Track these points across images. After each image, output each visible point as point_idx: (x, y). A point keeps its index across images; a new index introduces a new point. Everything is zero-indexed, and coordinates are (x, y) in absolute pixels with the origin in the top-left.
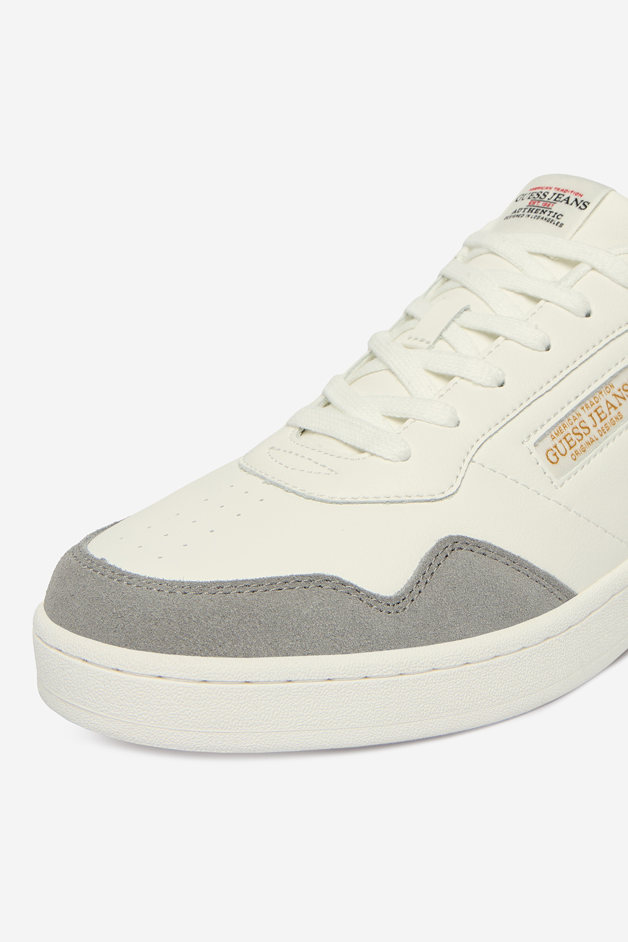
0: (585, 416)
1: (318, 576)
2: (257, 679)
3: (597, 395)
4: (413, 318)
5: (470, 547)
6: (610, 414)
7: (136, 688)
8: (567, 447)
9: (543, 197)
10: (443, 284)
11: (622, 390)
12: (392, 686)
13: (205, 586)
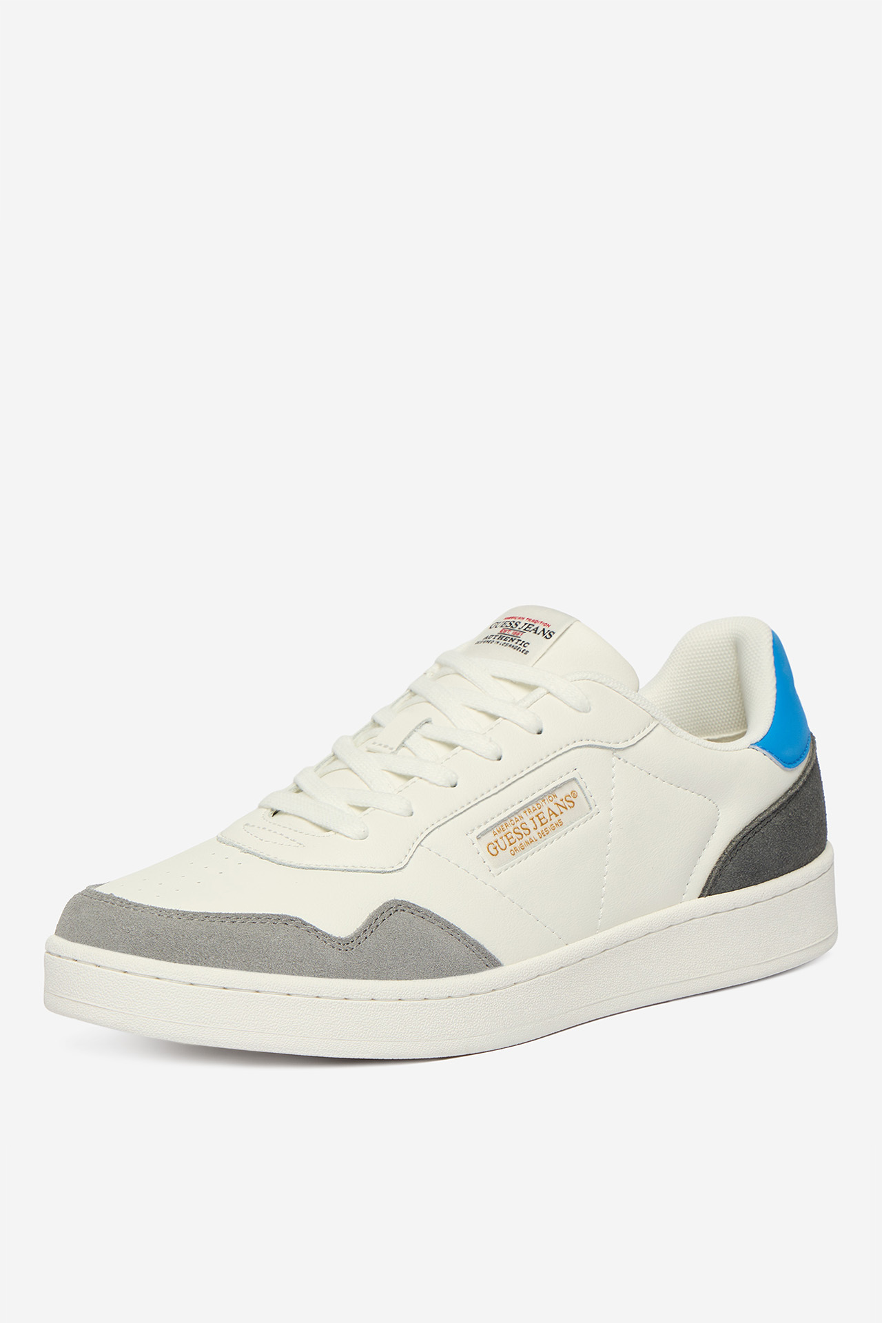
0: (526, 819)
1: (285, 916)
2: (233, 986)
3: (541, 801)
4: (379, 725)
5: (411, 910)
6: (551, 820)
7: (139, 985)
8: (508, 844)
9: (514, 626)
10: (410, 698)
11: (564, 800)
12: (338, 1007)
13: (195, 915)
